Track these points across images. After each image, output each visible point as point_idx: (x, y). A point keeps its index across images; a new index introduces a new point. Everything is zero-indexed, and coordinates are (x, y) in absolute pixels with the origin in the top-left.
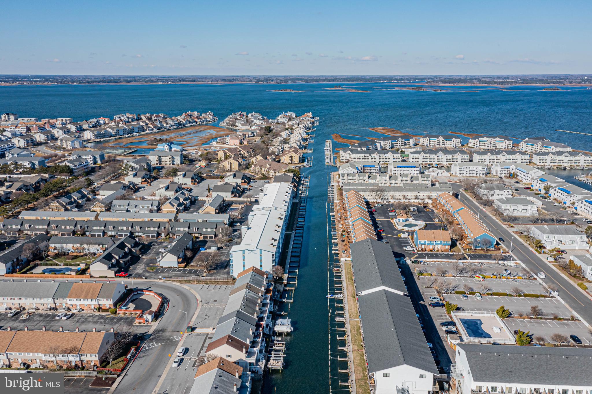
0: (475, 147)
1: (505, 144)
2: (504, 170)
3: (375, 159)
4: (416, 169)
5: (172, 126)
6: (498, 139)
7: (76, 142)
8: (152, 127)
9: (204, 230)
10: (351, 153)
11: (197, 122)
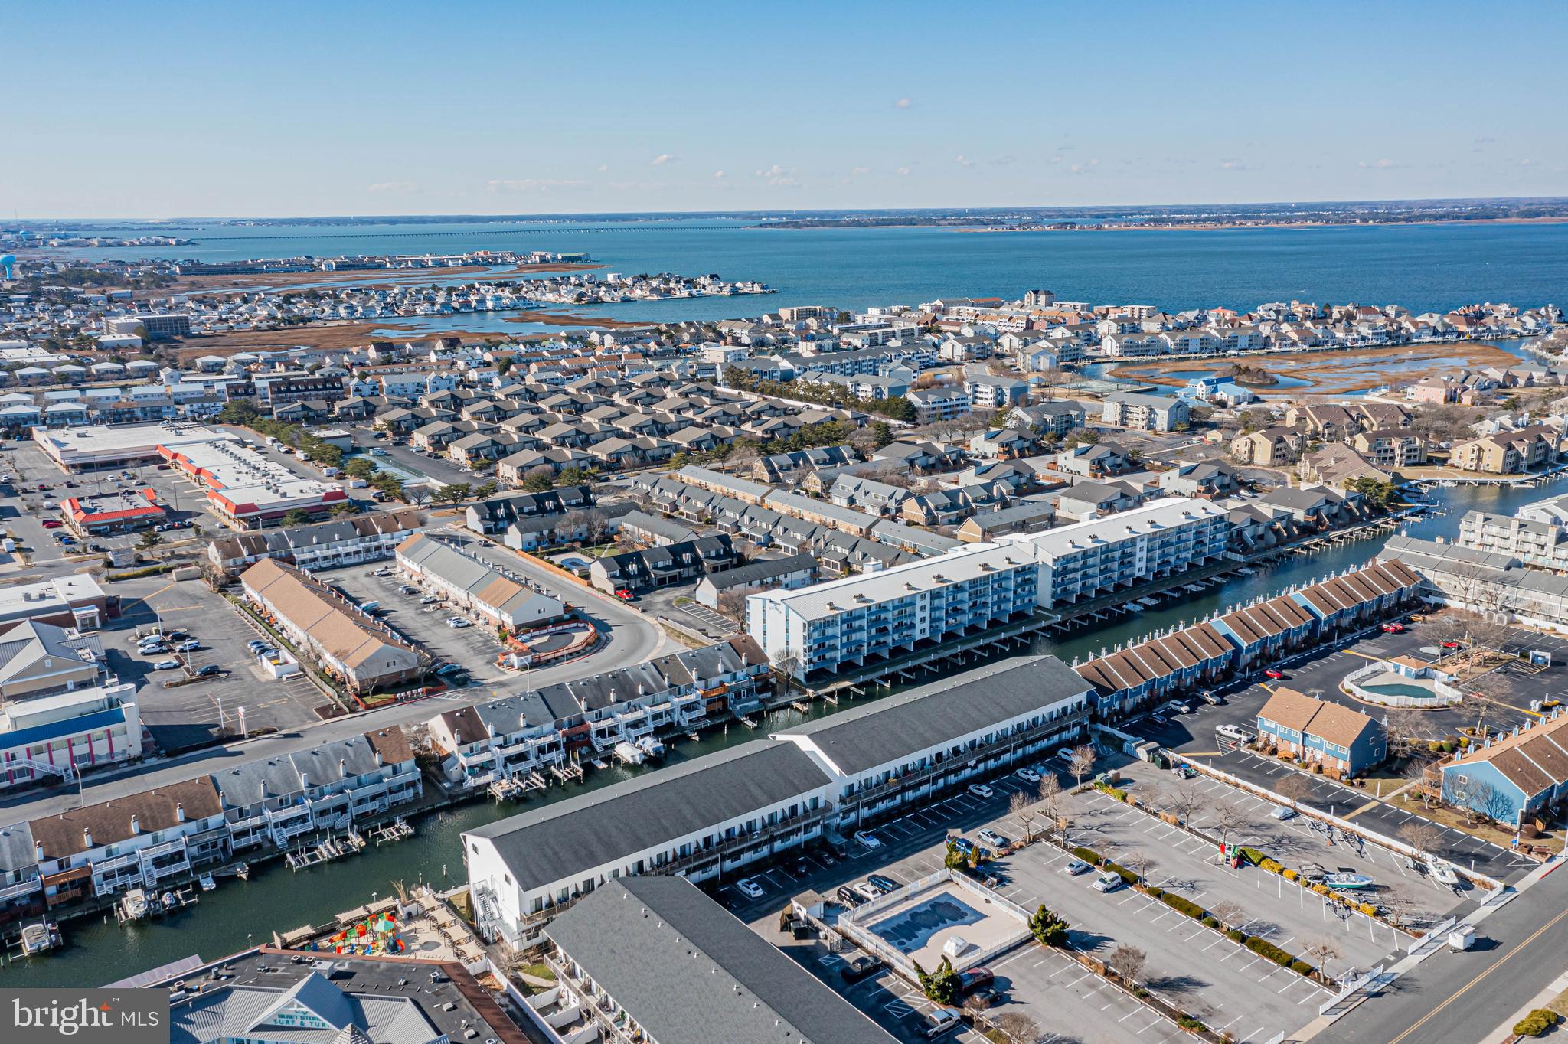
5: (1363, 338)
7: (1042, 358)
8: (1295, 337)
11: (1460, 334)
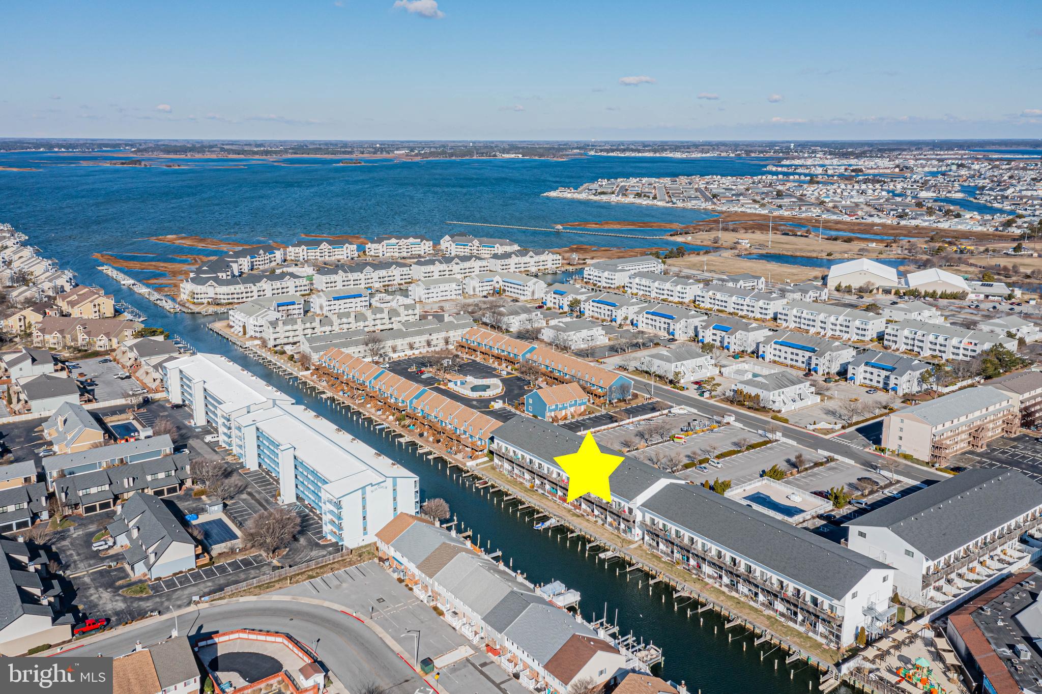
0: (381, 255)
1: (425, 247)
2: (485, 284)
3: (264, 291)
4: (363, 299)
6: (411, 240)
9: (149, 478)
10: (216, 285)
